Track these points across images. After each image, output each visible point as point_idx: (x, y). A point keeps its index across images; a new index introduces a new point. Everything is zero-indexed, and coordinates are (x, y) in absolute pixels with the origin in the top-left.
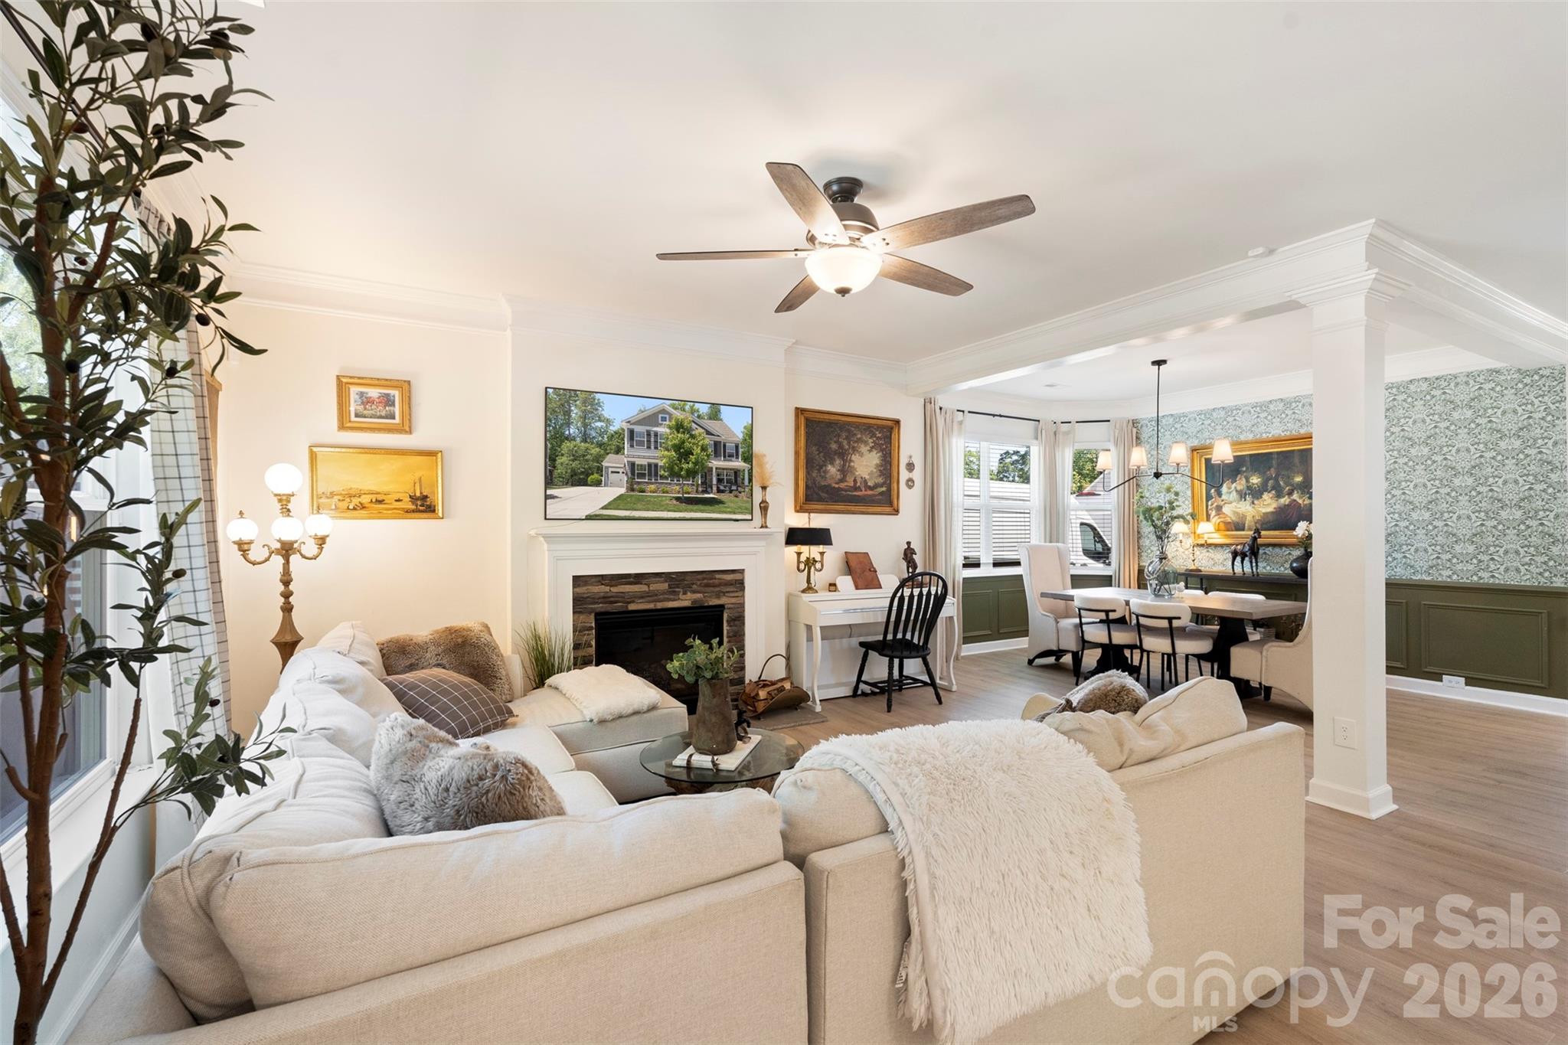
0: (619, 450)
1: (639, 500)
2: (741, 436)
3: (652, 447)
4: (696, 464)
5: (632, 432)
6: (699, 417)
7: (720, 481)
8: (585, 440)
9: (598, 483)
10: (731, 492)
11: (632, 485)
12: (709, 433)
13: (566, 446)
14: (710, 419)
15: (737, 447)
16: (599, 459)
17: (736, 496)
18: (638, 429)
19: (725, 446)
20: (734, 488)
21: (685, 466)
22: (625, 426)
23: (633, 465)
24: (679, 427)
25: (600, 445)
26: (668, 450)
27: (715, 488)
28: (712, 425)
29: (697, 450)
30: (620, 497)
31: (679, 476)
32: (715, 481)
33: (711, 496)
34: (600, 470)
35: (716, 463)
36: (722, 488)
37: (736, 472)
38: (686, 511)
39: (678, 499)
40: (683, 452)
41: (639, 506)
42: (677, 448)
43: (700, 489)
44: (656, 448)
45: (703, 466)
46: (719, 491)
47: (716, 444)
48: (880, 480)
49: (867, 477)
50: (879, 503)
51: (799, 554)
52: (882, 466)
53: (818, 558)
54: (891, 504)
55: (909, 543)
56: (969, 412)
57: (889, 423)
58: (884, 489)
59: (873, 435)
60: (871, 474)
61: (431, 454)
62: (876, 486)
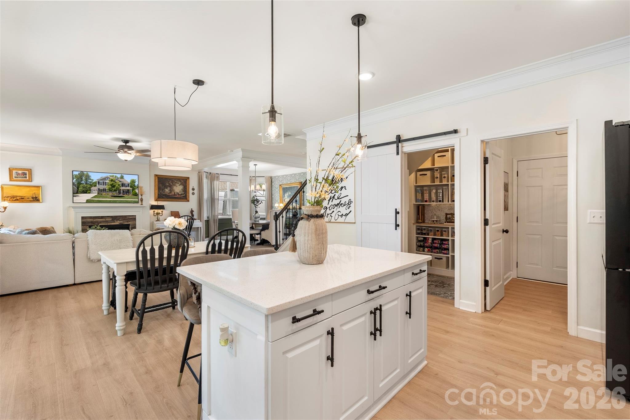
0: (95, 186)
1: (100, 196)
2: (130, 182)
3: (104, 184)
4: (116, 188)
5: (99, 182)
6: (117, 178)
7: (123, 192)
8: (86, 184)
9: (90, 193)
10: (127, 194)
11: (99, 193)
12: (120, 181)
13: (81, 185)
14: (121, 178)
15: (128, 184)
16: (90, 188)
17: (128, 195)
18: (100, 181)
19: (125, 184)
20: (127, 193)
21: (113, 189)
22: (97, 181)
23: (99, 189)
24: (112, 180)
25: (90, 185)
26: (108, 185)
27: (122, 194)
28: (121, 180)
29: (117, 185)
30: (96, 196)
31: (112, 191)
32: (122, 192)
33: (121, 195)
34: (90, 190)
35: (122, 188)
36: (124, 193)
37: (128, 190)
38: (113, 198)
39: (111, 196)
40: (113, 186)
41: (101, 197)
42: (111, 185)
43: (118, 194)
44: (105, 185)
45: (119, 189)
46: (123, 194)
47: (122, 184)
48: (183, 193)
49: (178, 192)
50: (183, 199)
51: (154, 212)
52: (184, 189)
53: (161, 212)
54: (186, 199)
55: (192, 209)
56: (220, 174)
57: (186, 178)
58: (184, 195)
59: (181, 181)
60: (180, 191)
61: (38, 187)
62: (182, 194)
